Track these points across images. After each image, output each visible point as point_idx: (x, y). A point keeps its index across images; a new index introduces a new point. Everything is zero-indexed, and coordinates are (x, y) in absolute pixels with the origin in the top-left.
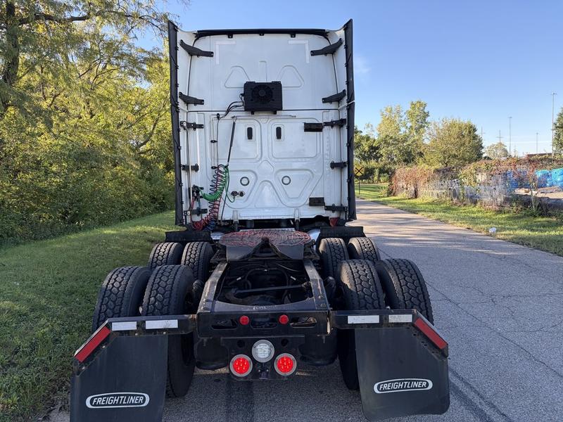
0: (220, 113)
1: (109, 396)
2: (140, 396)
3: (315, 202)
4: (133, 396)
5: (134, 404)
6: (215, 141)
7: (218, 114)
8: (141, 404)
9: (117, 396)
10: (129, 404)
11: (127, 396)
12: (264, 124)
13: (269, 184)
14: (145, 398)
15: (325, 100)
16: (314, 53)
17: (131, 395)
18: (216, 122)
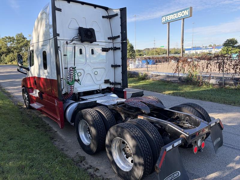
0: (68, 41)
1: (168, 178)
2: (177, 173)
3: (107, 82)
4: (175, 174)
5: (176, 176)
6: (66, 55)
7: (67, 42)
8: (178, 175)
9: (170, 176)
10: (175, 177)
11: (173, 174)
12: (87, 47)
13: (89, 75)
14: (178, 173)
15: (109, 38)
16: (103, 17)
17: (174, 174)
18: (66, 45)
